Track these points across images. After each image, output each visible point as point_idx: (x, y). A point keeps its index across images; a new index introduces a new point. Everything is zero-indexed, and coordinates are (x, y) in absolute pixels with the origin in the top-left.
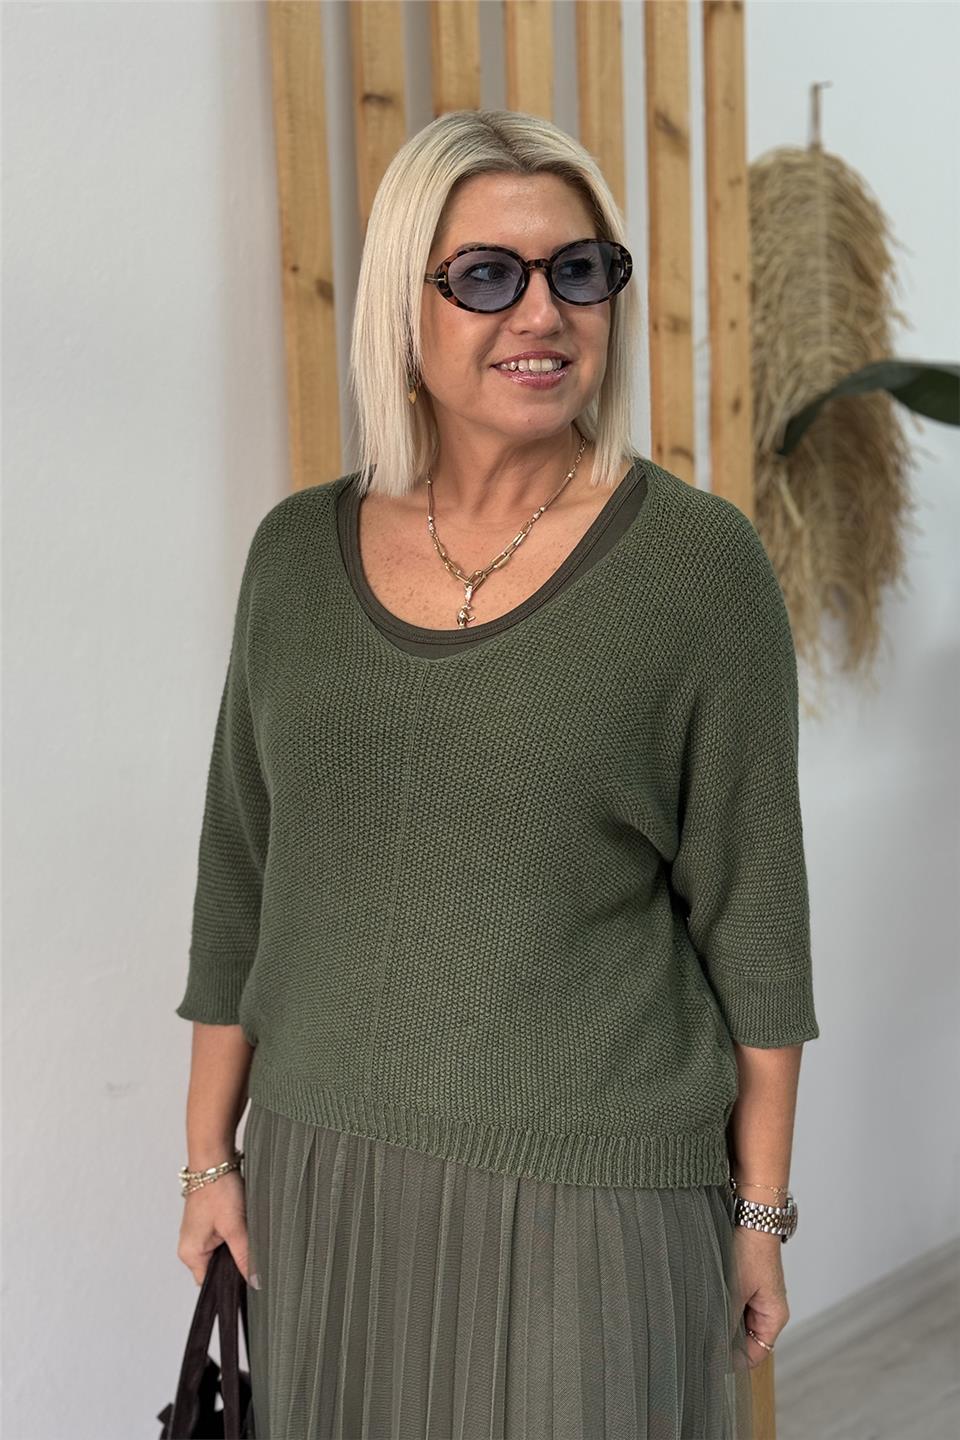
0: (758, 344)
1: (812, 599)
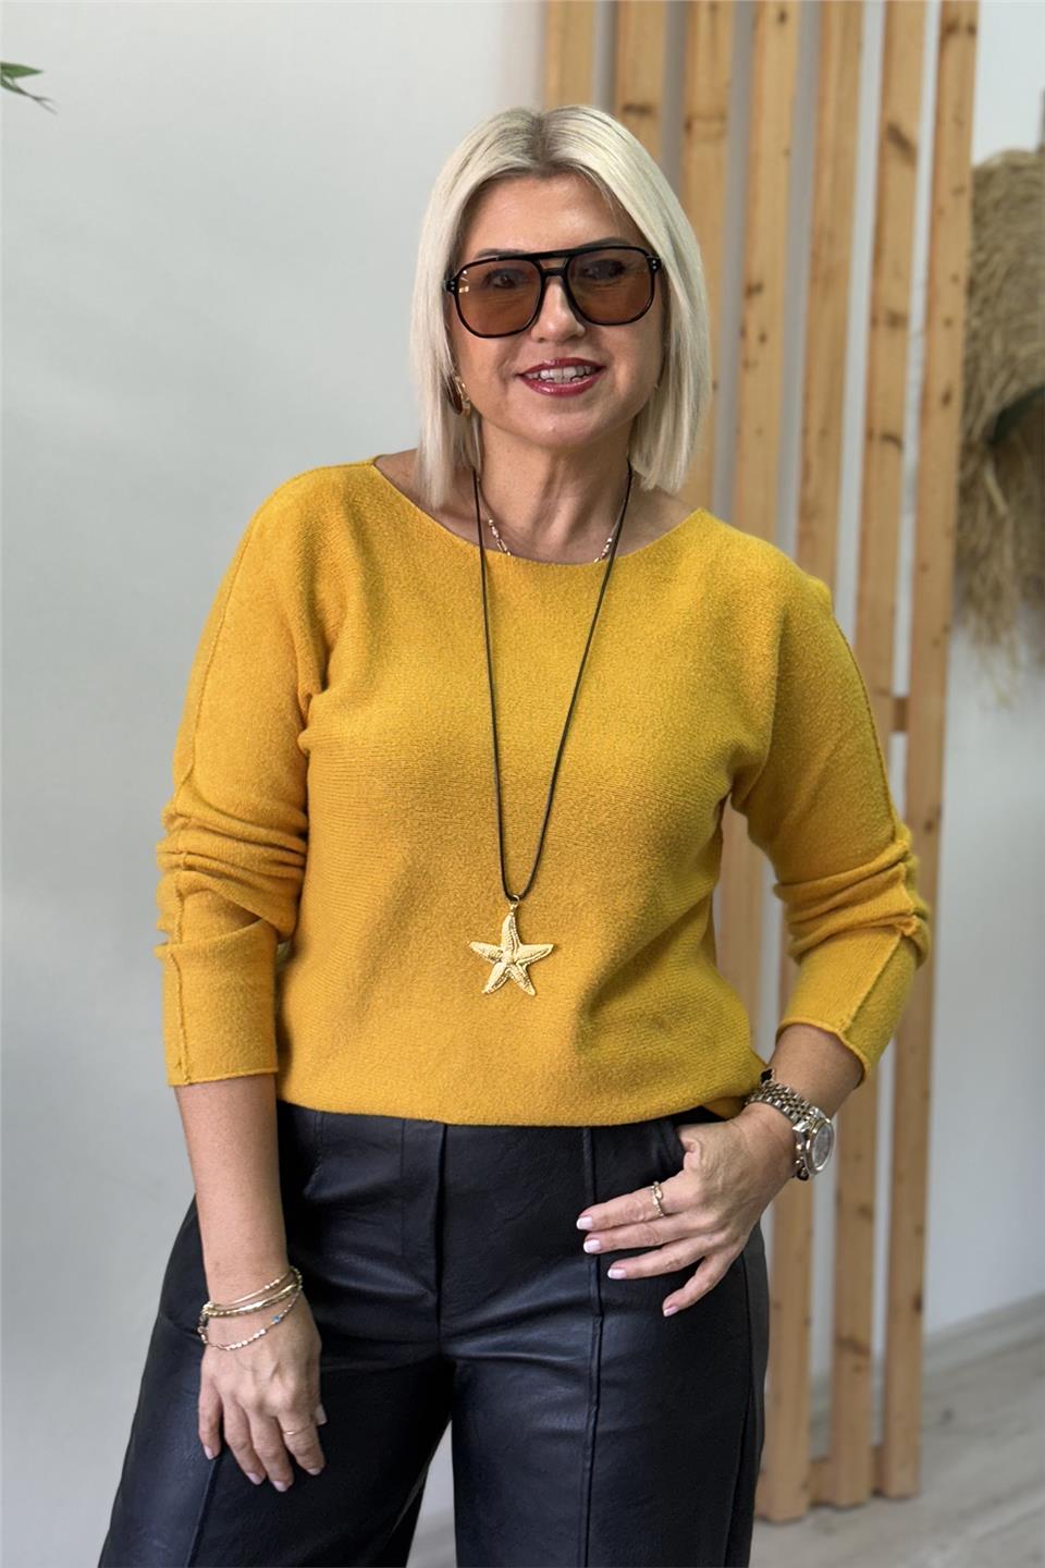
0: (973, 337)
1: (1012, 591)
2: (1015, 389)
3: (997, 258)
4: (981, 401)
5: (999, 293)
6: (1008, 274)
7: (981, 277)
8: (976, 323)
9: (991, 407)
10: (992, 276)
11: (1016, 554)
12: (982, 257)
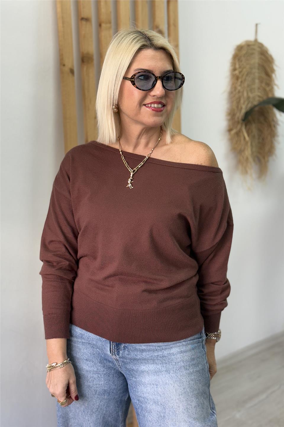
1: (251, 159)
2: (250, 105)
3: (244, 70)
4: (241, 108)
5: (245, 80)
6: (247, 75)
7: (240, 76)
8: (239, 88)
9: (243, 111)
10: (243, 75)
11: (252, 150)
12: (240, 70)
